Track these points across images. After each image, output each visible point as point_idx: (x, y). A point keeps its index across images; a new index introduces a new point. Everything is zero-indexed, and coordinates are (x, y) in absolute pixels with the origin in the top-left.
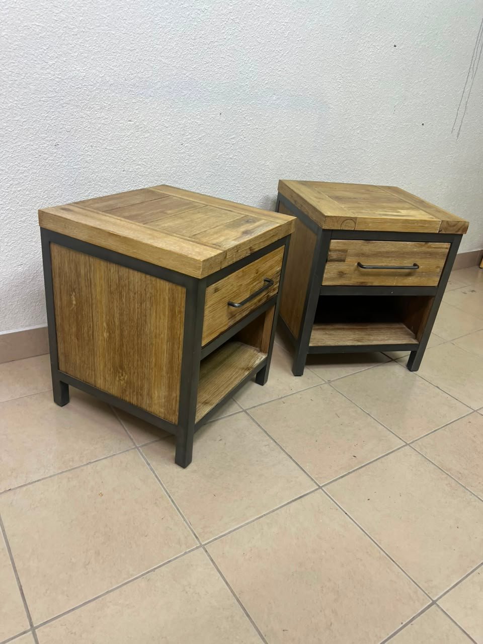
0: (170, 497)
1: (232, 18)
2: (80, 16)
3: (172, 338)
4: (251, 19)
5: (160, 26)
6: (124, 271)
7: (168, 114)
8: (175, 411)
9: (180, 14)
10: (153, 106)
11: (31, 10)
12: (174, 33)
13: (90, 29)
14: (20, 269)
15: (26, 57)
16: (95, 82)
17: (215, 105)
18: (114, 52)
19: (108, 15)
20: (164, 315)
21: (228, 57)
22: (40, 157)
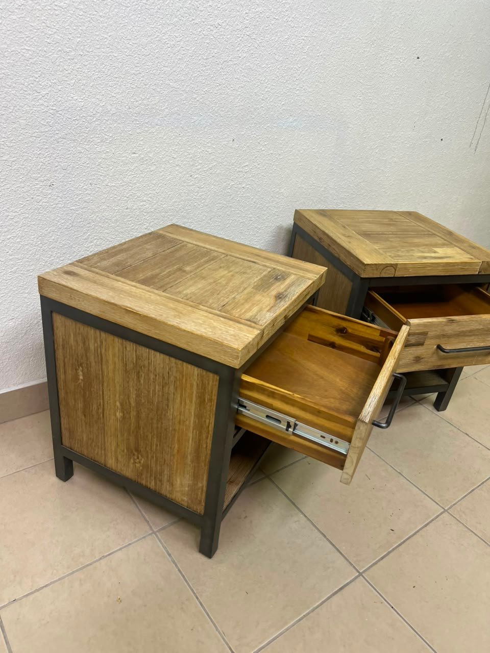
0: (197, 598)
1: (248, 33)
2: (78, 37)
3: (200, 426)
4: (269, 34)
5: (169, 45)
6: (144, 351)
7: (176, 143)
8: (201, 501)
9: (191, 31)
10: (160, 136)
11: (20, 32)
12: (184, 52)
13: (89, 52)
14: (11, 323)
15: (14, 87)
16: (94, 112)
17: (228, 131)
18: (116, 78)
19: (109, 34)
20: (191, 402)
21: (242, 77)
22: (33, 200)
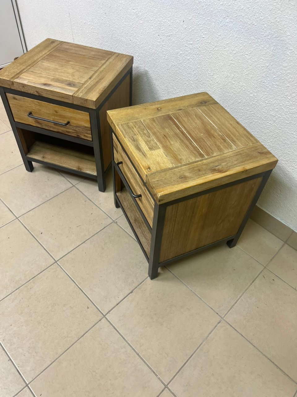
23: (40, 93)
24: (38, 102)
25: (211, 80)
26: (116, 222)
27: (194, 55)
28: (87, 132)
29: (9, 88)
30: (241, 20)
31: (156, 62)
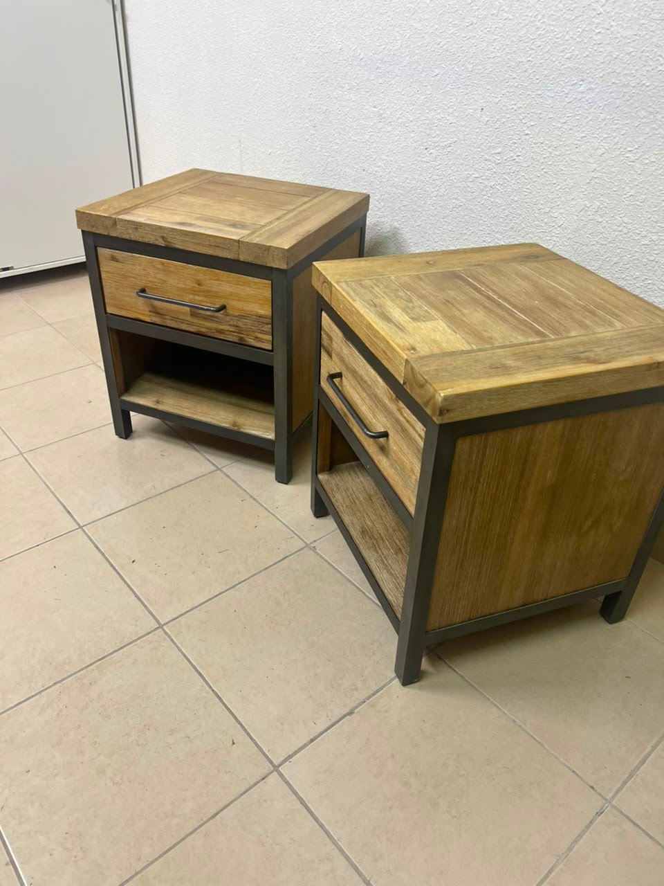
23: (169, 240)
24: (163, 264)
25: (546, 223)
26: (314, 547)
27: (505, 176)
28: (263, 329)
29: (106, 234)
30: (614, 81)
31: (418, 206)
